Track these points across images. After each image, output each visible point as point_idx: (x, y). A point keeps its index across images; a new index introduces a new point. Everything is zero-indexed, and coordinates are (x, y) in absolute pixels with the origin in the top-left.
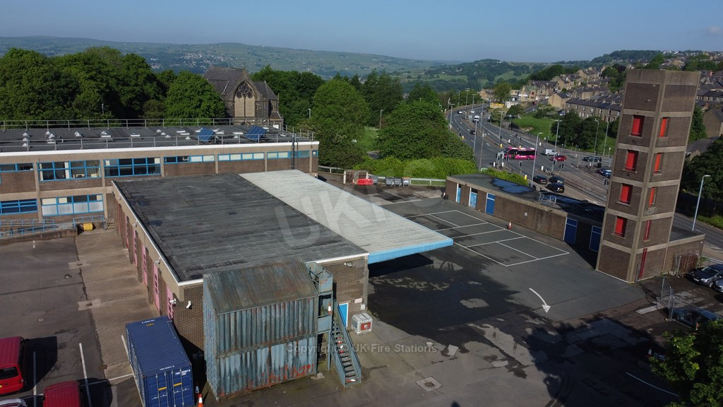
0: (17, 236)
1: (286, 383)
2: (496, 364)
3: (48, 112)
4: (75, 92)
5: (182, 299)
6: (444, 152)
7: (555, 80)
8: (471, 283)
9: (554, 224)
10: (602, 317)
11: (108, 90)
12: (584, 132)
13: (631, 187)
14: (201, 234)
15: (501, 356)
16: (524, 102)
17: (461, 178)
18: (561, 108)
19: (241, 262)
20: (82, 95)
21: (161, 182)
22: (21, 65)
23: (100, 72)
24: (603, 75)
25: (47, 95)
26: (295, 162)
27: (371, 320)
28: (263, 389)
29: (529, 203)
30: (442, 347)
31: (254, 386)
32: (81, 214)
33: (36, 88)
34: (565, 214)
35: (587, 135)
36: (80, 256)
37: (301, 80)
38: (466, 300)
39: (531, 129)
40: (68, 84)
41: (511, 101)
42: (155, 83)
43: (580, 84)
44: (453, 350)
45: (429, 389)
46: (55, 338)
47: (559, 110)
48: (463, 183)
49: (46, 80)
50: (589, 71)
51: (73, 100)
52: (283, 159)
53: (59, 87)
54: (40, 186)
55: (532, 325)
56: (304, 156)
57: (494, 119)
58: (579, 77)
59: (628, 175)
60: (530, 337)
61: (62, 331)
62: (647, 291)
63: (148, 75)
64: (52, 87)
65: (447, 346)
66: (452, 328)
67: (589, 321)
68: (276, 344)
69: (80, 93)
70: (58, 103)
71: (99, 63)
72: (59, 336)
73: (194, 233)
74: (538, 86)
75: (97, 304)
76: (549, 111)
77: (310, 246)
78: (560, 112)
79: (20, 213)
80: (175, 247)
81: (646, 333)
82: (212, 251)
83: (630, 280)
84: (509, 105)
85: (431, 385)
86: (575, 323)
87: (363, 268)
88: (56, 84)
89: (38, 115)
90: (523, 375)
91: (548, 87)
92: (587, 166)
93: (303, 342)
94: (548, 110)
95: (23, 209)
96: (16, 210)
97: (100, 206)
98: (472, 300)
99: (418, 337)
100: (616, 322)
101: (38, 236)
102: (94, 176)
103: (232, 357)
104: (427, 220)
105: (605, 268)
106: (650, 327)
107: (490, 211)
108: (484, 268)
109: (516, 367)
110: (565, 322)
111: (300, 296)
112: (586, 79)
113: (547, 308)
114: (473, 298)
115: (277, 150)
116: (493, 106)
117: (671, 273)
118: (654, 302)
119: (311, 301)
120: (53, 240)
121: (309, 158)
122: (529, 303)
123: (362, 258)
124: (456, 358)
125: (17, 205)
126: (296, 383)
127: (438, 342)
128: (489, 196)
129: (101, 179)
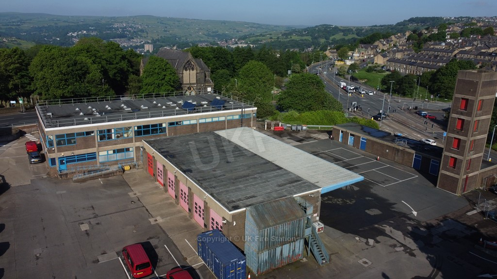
0: (87, 176)
1: (289, 264)
2: (398, 249)
3: (70, 87)
4: (87, 72)
5: (230, 221)
6: (324, 106)
7: (376, 43)
8: (367, 198)
9: (406, 157)
10: (448, 218)
11: (103, 69)
12: (404, 85)
13: (459, 140)
14: (219, 178)
15: (399, 245)
16: (358, 60)
17: (342, 126)
18: (383, 64)
19: (254, 197)
20: (91, 75)
21: (172, 139)
22: (52, 57)
23: (96, 57)
24: (408, 39)
25: (70, 76)
26: (243, 122)
27: (323, 226)
28: (278, 269)
29: (389, 144)
30: (364, 240)
31: (274, 267)
32: (121, 160)
33: (63, 72)
34: (413, 152)
35: (406, 87)
36: (132, 188)
37: (216, 53)
38: (368, 210)
39: (366, 80)
40: (82, 68)
41: (348, 59)
42: (126, 60)
43: (392, 45)
44: (371, 241)
45: (366, 265)
46: (149, 242)
47: (382, 65)
48: (344, 130)
49: (69, 67)
50: (398, 36)
51: (85, 78)
52: (236, 119)
53: (77, 70)
54: (98, 145)
55: (410, 225)
56: (248, 117)
57: (340, 74)
58: (392, 41)
59: (458, 133)
60: (411, 232)
61: (150, 238)
62: (469, 201)
63: (123, 56)
64: (72, 70)
65: (368, 240)
66: (367, 228)
67: (442, 221)
68: (285, 244)
69: (89, 74)
70: (76, 81)
71: (95, 50)
72: (151, 241)
73: (215, 177)
74: (366, 48)
75: (160, 220)
76: (377, 67)
77: (285, 184)
78: (383, 67)
79: (87, 161)
80: (211, 187)
81: (474, 227)
82: (234, 189)
83: (458, 194)
84: (349, 63)
85: (366, 263)
86: (434, 222)
87: (318, 197)
88: (75, 68)
89: (64, 89)
90: (413, 255)
91: (372, 49)
92: (408, 109)
93: (297, 243)
94: (375, 67)
95: (89, 159)
96: (85, 159)
97: (132, 154)
98: (371, 210)
99: (349, 234)
100: (457, 221)
101: (101, 175)
102: (125, 135)
103: (265, 253)
104: (327, 156)
105: (443, 186)
106: (476, 223)
107: (363, 148)
108: (372, 188)
109: (408, 251)
110: (428, 222)
111: (297, 218)
112: (396, 42)
113: (415, 213)
114: (372, 208)
115: (233, 115)
116: (337, 63)
117: (481, 188)
118: (475, 208)
119: (303, 220)
120: (110, 178)
121: (251, 118)
122: (404, 211)
123: (318, 191)
124: (374, 246)
125: (85, 156)
126: (294, 264)
127: (362, 237)
128: (362, 139)
129: (132, 138)
